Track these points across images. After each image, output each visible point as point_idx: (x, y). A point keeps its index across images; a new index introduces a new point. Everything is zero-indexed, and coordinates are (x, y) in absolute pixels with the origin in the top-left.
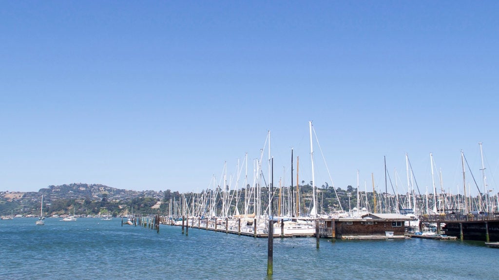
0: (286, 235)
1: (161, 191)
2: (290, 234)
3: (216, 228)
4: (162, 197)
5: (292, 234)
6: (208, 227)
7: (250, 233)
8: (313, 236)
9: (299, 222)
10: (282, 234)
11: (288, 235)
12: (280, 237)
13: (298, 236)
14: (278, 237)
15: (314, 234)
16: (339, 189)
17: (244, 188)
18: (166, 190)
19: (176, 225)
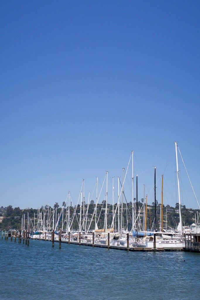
0: (158, 248)
1: (2, 207)
2: (162, 248)
3: (80, 241)
4: (4, 212)
5: (163, 248)
6: (71, 241)
7: (118, 246)
8: (182, 250)
9: (164, 236)
10: (155, 247)
11: (160, 248)
12: (153, 250)
13: (168, 250)
14: (151, 251)
15: (184, 248)
16: (168, 206)
17: (79, 204)
18: (7, 206)
19: (32, 239)
